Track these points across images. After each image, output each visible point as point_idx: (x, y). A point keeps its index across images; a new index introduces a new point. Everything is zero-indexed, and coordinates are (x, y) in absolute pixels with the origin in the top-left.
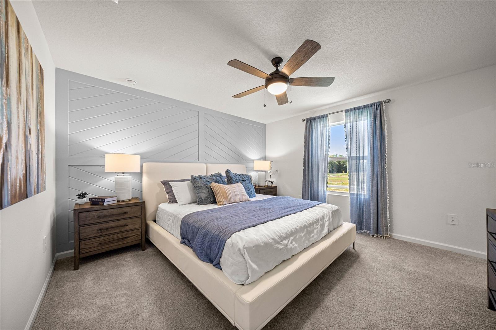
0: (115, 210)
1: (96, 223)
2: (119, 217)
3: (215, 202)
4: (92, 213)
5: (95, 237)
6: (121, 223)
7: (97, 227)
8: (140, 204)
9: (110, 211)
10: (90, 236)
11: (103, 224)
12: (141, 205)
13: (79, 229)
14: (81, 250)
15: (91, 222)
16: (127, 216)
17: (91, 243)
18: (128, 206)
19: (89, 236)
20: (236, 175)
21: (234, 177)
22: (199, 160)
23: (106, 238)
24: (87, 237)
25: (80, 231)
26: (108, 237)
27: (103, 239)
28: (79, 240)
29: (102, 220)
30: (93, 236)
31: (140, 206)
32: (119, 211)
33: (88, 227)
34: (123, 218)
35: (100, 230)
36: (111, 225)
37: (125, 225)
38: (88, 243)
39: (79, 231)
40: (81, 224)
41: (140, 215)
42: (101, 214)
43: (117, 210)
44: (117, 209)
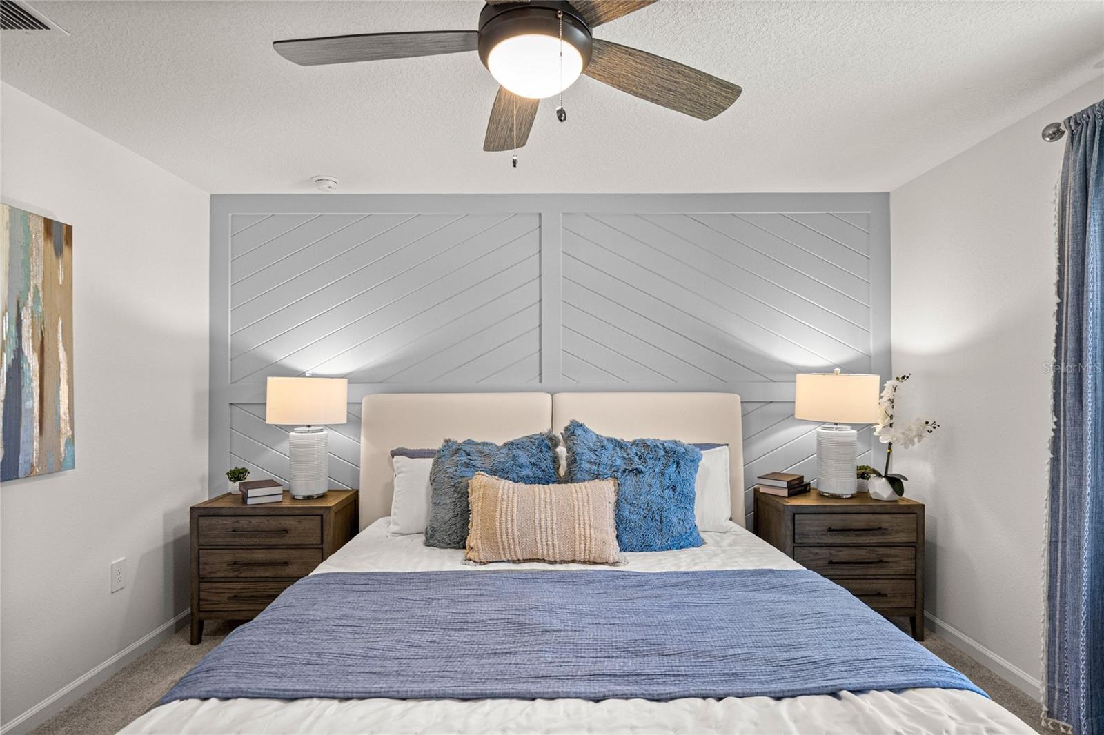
0: (263, 519)
1: (228, 547)
2: (273, 540)
3: (459, 542)
4: (221, 521)
5: (225, 580)
6: (278, 555)
7: (229, 556)
8: (320, 512)
9: (254, 521)
10: (218, 575)
11: (241, 551)
12: (322, 516)
13: (199, 553)
14: (201, 603)
15: (219, 541)
16: (287, 540)
17: (217, 591)
18: (290, 513)
19: (215, 573)
20: (601, 444)
21: (588, 455)
22: (541, 381)
23: (247, 585)
24: (213, 575)
25: (200, 560)
26: (251, 586)
27: (240, 587)
28: (199, 577)
29: (238, 541)
30: (223, 575)
31: (320, 517)
32: (273, 523)
33: (214, 551)
34: (281, 543)
35: (235, 563)
36: (257, 556)
37: (286, 564)
38: (213, 591)
39: (199, 558)
40: (201, 541)
41: (320, 542)
42: (236, 525)
43: (268, 521)
44: (268, 518)
